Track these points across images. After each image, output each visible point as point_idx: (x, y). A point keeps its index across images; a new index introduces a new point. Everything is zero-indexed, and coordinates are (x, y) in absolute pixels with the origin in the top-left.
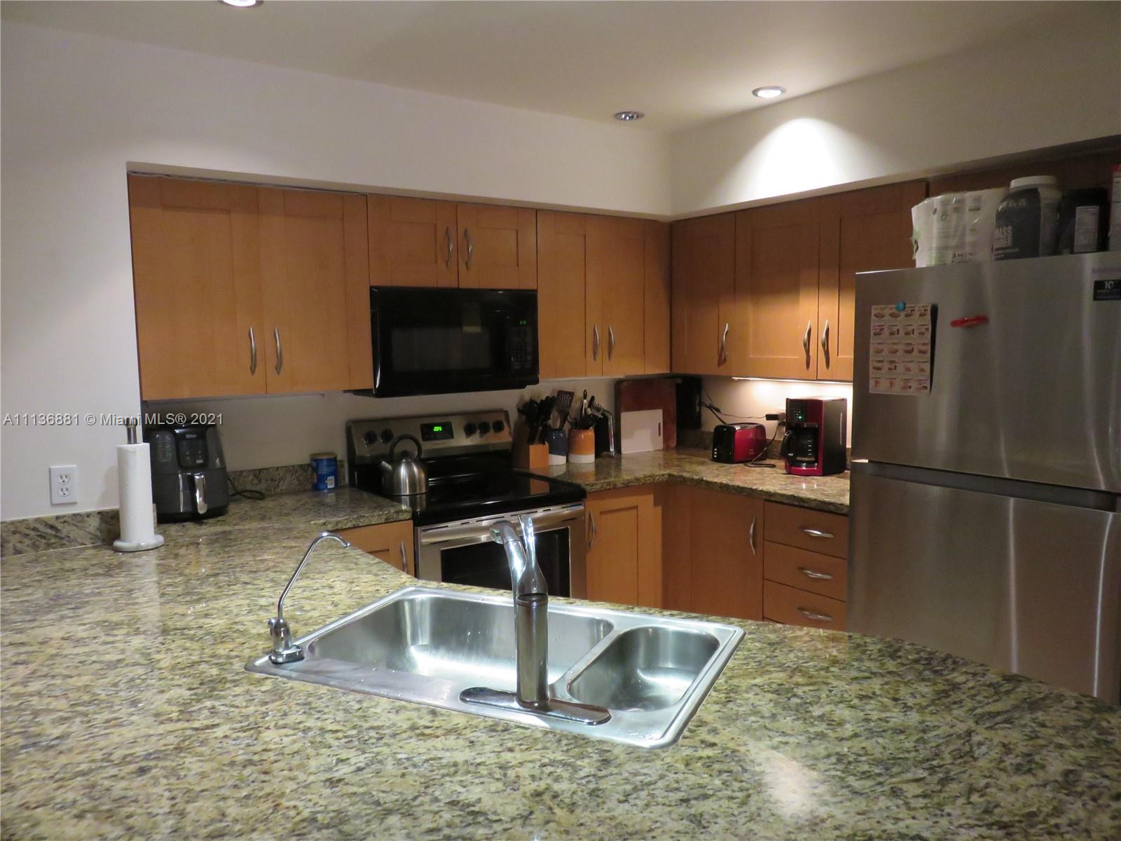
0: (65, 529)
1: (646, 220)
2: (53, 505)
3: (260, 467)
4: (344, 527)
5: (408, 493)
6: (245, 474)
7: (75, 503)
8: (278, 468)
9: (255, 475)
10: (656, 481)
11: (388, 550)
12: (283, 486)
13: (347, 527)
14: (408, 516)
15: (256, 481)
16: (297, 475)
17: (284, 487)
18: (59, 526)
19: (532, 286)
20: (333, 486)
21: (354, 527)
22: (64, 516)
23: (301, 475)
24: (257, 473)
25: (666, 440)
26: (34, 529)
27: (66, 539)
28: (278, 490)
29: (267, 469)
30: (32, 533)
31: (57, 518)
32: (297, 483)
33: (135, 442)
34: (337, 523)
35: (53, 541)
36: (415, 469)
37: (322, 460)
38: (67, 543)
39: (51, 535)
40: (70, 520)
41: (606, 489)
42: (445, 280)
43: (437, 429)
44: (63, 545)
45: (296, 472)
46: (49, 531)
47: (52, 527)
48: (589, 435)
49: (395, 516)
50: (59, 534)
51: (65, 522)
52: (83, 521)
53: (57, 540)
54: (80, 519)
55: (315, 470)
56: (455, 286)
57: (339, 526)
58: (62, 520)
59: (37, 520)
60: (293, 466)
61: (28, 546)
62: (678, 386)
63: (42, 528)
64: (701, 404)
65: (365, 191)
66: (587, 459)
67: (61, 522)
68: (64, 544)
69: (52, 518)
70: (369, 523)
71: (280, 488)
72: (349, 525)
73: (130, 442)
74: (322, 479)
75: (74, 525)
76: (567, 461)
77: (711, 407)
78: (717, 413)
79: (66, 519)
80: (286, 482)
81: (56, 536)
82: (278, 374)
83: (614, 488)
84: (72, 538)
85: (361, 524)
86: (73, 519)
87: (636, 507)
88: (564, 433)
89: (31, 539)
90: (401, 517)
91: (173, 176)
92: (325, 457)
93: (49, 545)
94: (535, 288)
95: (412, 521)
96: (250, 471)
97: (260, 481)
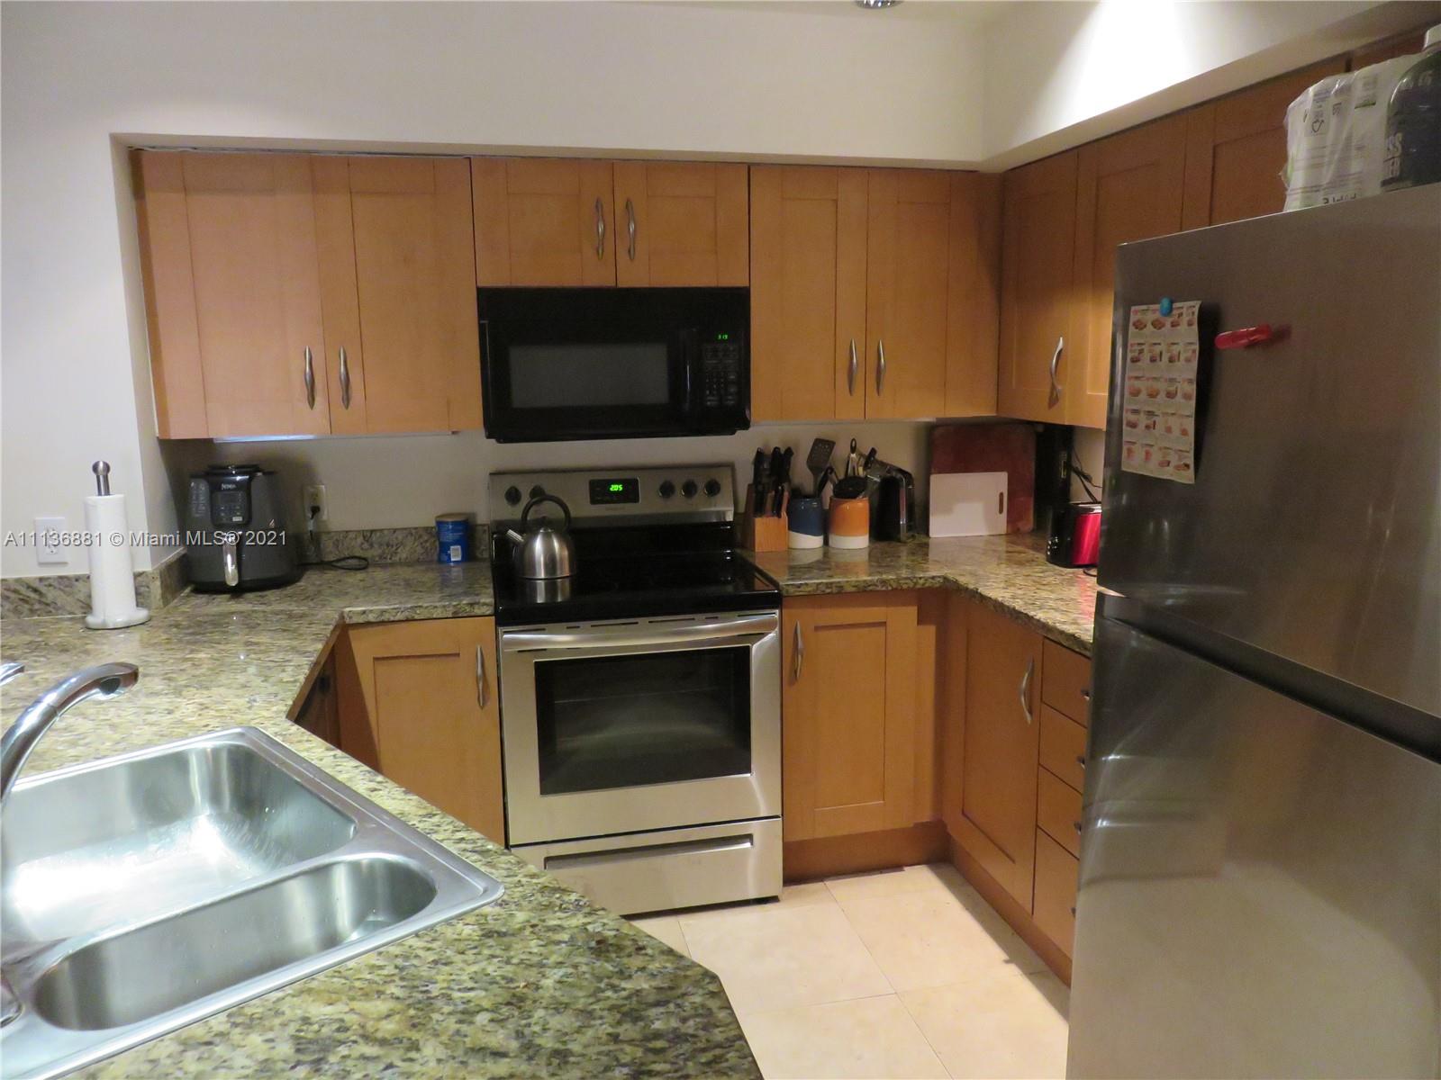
0: (51, 595)
1: (941, 171)
2: (41, 564)
3: (371, 528)
4: (392, 619)
5: (543, 576)
6: (351, 535)
7: (65, 564)
8: (395, 531)
9: (364, 537)
10: (918, 586)
11: (458, 655)
12: (403, 554)
13: (396, 618)
14: (489, 610)
15: (366, 546)
16: (421, 540)
17: (404, 556)
18: (44, 589)
19: (739, 281)
20: (459, 559)
21: (407, 620)
22: (48, 578)
23: (426, 541)
24: (368, 535)
25: (1011, 520)
26: (15, 591)
27: (53, 605)
28: (396, 559)
29: (381, 530)
30: (13, 596)
31: (41, 579)
32: (422, 551)
33: (107, 493)
34: (383, 612)
35: (37, 606)
36: (556, 544)
37: (447, 523)
38: (53, 611)
39: (34, 599)
40: (55, 584)
41: (824, 594)
42: (596, 277)
43: (615, 488)
44: (49, 613)
45: (420, 536)
46: (33, 595)
47: (35, 590)
48: (859, 508)
49: (468, 609)
50: (43, 600)
51: (50, 585)
52: (71, 586)
53: (43, 607)
54: (67, 582)
55: (438, 534)
56: (610, 283)
57: (386, 617)
58: (47, 583)
59: (18, 581)
60: (416, 528)
61: (9, 610)
62: (1039, 435)
63: (23, 590)
64: (1069, 467)
65: (467, 152)
66: (855, 542)
67: (46, 586)
68: (51, 612)
69: (36, 579)
70: (428, 616)
71: (398, 556)
72: (399, 616)
73: (100, 494)
74: (444, 548)
75: (60, 589)
76: (826, 542)
77: (1081, 474)
78: (1086, 483)
79: (51, 581)
80: (407, 548)
81: (40, 602)
82: (347, 407)
83: (839, 593)
84: (59, 604)
85: (416, 617)
86: (60, 583)
87: (884, 624)
88: (821, 503)
89: (12, 603)
90: (477, 611)
91: (203, 149)
92: (450, 520)
93: (32, 612)
94: (746, 284)
95: (494, 617)
96: (359, 531)
97: (372, 546)
